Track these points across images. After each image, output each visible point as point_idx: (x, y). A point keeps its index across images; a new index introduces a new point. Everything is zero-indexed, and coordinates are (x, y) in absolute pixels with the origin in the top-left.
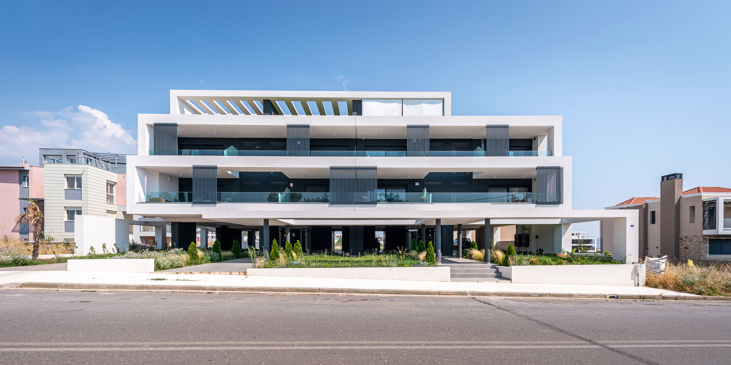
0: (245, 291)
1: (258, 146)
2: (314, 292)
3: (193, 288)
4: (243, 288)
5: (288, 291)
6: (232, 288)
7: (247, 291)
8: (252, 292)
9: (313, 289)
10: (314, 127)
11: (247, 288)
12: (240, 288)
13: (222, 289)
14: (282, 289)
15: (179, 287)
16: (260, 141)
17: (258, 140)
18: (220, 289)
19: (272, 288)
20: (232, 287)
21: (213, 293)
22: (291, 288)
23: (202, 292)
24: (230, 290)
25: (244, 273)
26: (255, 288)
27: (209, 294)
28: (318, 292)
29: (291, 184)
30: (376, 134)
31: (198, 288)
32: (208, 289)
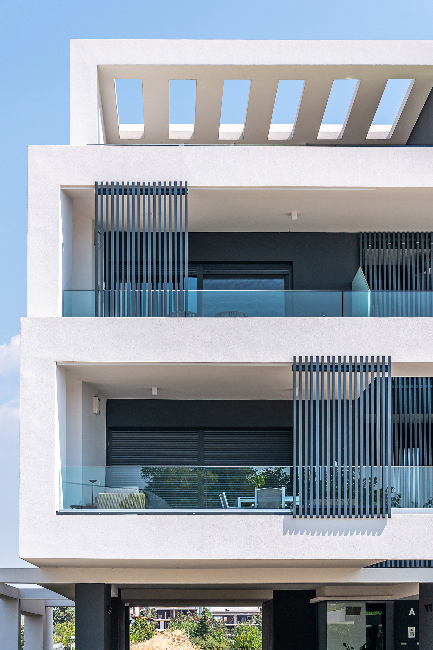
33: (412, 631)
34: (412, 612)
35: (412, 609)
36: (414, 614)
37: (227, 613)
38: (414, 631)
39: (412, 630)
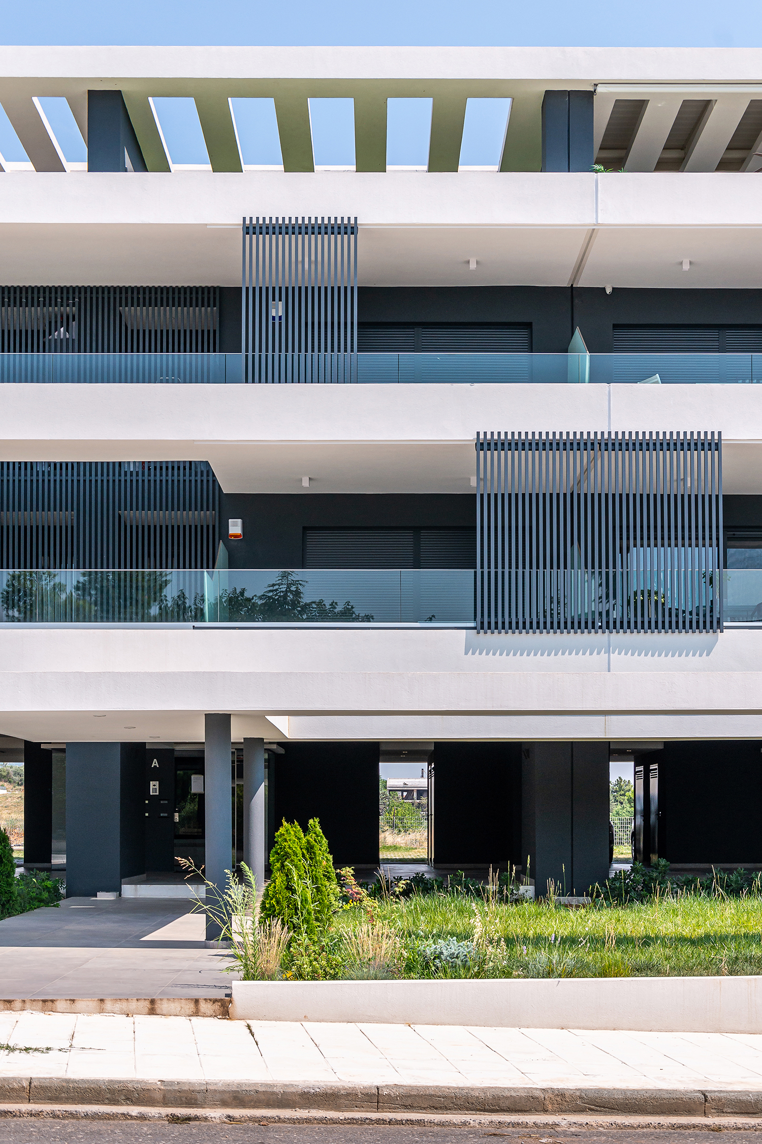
0: (338, 1108)
1: (67, 330)
2: (681, 1115)
3: (86, 1090)
4: (329, 1091)
5: (550, 1107)
6: (273, 1093)
7: (348, 1108)
8: (374, 1116)
9: (674, 1096)
10: (380, 233)
11: (348, 1095)
12: (315, 1095)
13: (226, 1096)
14: (521, 1098)
15: (16, 1086)
16: (74, 305)
17: (68, 299)
18: (218, 1096)
19: (473, 1093)
20: (275, 1089)
21: (196, 1118)
22: (561, 1095)
23: (142, 1117)
24: (269, 1105)
25: (217, 1006)
26: (389, 1095)
27: (178, 1128)
28: (699, 1115)
29: (235, 525)
30: (686, 267)
31: (112, 1091)
32: (158, 1096)
33: (155, 787)
34: (155, 763)
35: (155, 760)
36: (158, 766)
37: (405, 787)
38: (157, 787)
39: (154, 785)
